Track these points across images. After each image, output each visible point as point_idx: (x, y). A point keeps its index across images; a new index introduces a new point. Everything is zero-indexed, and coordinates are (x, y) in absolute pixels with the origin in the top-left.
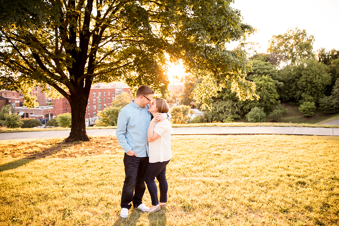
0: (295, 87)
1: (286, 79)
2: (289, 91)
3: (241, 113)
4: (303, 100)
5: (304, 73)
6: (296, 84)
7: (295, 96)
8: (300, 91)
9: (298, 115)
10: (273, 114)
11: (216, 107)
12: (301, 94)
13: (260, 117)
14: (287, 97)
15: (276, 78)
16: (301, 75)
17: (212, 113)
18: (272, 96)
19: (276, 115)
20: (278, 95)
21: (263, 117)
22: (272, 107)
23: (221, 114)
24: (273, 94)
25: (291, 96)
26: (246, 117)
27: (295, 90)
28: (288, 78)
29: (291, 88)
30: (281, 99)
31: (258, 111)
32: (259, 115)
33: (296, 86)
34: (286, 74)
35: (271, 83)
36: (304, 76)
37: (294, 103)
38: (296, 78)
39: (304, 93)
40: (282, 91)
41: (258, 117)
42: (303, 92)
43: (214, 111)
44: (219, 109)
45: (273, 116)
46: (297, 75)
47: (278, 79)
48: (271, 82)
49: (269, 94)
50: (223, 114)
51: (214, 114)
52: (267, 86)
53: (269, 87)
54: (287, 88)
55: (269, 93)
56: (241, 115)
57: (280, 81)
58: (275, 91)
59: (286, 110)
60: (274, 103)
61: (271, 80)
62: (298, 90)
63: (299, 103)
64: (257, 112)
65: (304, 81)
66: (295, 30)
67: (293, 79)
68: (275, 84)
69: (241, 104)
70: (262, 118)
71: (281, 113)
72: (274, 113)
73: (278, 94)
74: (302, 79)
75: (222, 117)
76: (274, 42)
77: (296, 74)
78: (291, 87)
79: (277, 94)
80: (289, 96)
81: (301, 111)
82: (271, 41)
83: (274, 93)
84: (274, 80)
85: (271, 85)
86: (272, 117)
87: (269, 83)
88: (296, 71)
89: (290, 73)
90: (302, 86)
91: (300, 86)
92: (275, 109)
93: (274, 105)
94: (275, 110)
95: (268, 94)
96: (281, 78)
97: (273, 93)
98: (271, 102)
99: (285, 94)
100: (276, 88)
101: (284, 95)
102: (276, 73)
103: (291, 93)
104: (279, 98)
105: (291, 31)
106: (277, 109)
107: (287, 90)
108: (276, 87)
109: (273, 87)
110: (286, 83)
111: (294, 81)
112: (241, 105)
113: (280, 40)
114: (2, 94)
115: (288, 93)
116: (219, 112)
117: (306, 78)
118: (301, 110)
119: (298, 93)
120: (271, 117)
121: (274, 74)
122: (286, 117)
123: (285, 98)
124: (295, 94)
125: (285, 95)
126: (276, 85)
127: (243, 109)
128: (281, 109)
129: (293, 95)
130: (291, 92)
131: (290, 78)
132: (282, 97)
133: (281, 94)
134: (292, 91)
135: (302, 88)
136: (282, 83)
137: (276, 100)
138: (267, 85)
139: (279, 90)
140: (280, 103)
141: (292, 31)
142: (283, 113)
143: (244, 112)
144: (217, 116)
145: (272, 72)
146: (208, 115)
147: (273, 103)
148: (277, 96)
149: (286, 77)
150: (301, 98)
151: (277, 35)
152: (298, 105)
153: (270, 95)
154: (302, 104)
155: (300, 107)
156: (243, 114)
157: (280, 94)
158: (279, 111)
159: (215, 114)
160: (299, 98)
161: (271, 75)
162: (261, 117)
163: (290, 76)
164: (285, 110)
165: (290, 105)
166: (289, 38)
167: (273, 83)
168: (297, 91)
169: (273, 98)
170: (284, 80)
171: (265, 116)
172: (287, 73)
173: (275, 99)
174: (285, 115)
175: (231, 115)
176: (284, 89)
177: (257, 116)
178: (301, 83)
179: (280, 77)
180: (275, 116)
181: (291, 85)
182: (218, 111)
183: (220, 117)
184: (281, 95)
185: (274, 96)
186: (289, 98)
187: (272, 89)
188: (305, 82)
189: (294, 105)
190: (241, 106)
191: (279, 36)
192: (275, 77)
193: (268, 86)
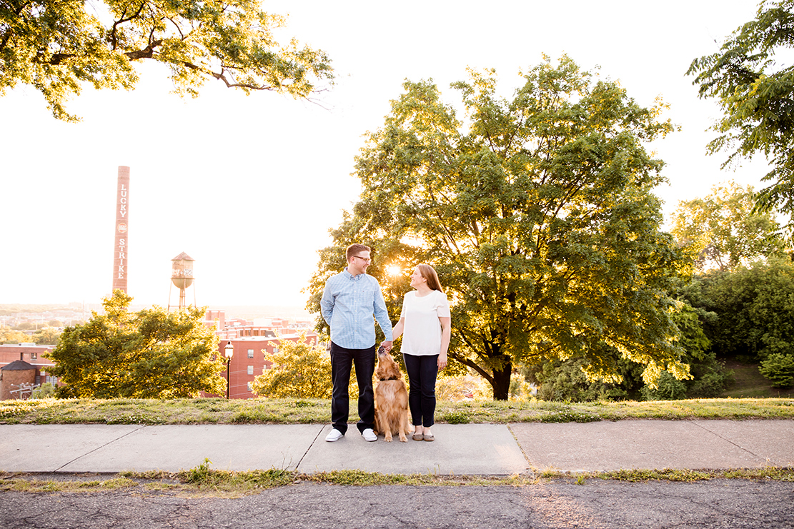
0: (744, 320)
1: (722, 304)
2: (732, 330)
3: (628, 384)
4: (767, 351)
5: (762, 290)
6: (747, 313)
7: (748, 340)
8: (758, 328)
9: (761, 384)
10: (703, 384)
11: (568, 375)
12: (761, 336)
13: (673, 392)
14: (728, 342)
15: (699, 302)
16: (756, 295)
17: (561, 387)
18: (695, 343)
19: (709, 386)
20: (709, 341)
21: (680, 392)
22: (698, 367)
23: (581, 390)
24: (697, 340)
25: (738, 342)
26: (642, 394)
27: (745, 326)
28: (726, 300)
29: (735, 322)
30: (715, 348)
31: (668, 380)
32: (671, 388)
33: (748, 319)
34: (720, 291)
35: (690, 316)
36: (761, 297)
37: (748, 358)
38: (744, 299)
39: (767, 335)
40: (716, 331)
41: (670, 392)
42: (765, 333)
43: (565, 383)
44: (578, 377)
45: (702, 388)
46: (747, 294)
47: (703, 305)
48: (690, 312)
49: (689, 340)
50: (588, 389)
51: (565, 389)
52: (681, 323)
53: (686, 324)
54: (727, 322)
55: (688, 337)
56: (628, 390)
57: (709, 309)
58: (701, 331)
59: (731, 373)
60: (701, 358)
61: (688, 309)
62: (752, 327)
63: (758, 357)
64: (665, 381)
65: (763, 308)
66: (729, 188)
67: (738, 302)
68: (698, 316)
69: (626, 365)
70: (678, 395)
71: (719, 382)
72: (703, 382)
73: (709, 339)
74: (759, 302)
75: (587, 395)
76: (684, 216)
77: (743, 292)
78: (736, 320)
79: (707, 339)
80: (734, 341)
81: (765, 376)
82: (677, 214)
83: (700, 336)
84: (695, 309)
85: (689, 320)
86: (699, 391)
87: (685, 315)
88: (743, 284)
89: (730, 290)
90: (761, 319)
91: (756, 319)
92: (705, 373)
93: (702, 363)
94: (706, 375)
95: (685, 341)
96: (711, 303)
97: (696, 336)
98: (694, 357)
99: (723, 337)
100: (702, 325)
101: (721, 339)
102: (698, 293)
103: (736, 333)
104: (712, 346)
105: (720, 189)
106: (711, 373)
107: (728, 327)
108: (702, 323)
109: (694, 322)
110: (723, 312)
111: (740, 307)
112: (627, 367)
113: (698, 211)
114: (24, 355)
115: (731, 334)
116: (578, 384)
117: (768, 300)
118: (765, 374)
119: (754, 333)
120: (697, 390)
121: (695, 294)
122: (733, 390)
123: (725, 346)
124: (746, 337)
125: (725, 339)
126: (701, 318)
127: (633, 375)
128: (719, 373)
129: (742, 338)
130: (738, 331)
131: (731, 300)
132: (718, 343)
133: (715, 337)
134: (738, 329)
135: (760, 322)
136: (713, 313)
137: (705, 352)
138: (682, 319)
139: (709, 327)
140: (715, 359)
141: (724, 189)
142: (724, 382)
143: (634, 383)
144: (574, 393)
145: (689, 291)
146: (553, 392)
147: (698, 359)
148: (707, 343)
149: (721, 300)
150: (761, 345)
151: (691, 199)
152: (758, 362)
153: (690, 343)
154: (766, 358)
155: (763, 367)
156: (632, 387)
157: (713, 338)
158: (716, 377)
159: (568, 390)
160: (757, 344)
161: (686, 297)
162: (675, 393)
163: (731, 295)
164: (727, 375)
165: (739, 361)
166: (718, 207)
167: (694, 313)
168: (751, 330)
169: (697, 349)
170: (717, 305)
171: (685, 390)
172: (722, 289)
173: (702, 349)
174: (730, 385)
175: (607, 391)
176: (721, 325)
177: (666, 390)
178: (758, 312)
179: (708, 299)
180: (706, 388)
181: (734, 317)
182: (574, 383)
183: (581, 395)
184: (715, 339)
185: (700, 344)
186: (735, 346)
187: (693, 328)
188: (766, 310)
189: (749, 361)
190: (626, 370)
191: (696, 203)
192: (697, 300)
193: (683, 321)
